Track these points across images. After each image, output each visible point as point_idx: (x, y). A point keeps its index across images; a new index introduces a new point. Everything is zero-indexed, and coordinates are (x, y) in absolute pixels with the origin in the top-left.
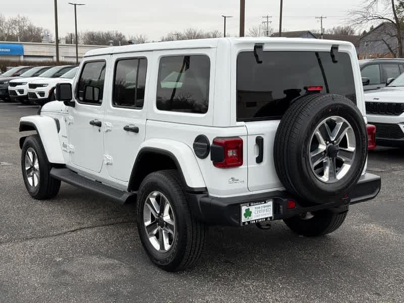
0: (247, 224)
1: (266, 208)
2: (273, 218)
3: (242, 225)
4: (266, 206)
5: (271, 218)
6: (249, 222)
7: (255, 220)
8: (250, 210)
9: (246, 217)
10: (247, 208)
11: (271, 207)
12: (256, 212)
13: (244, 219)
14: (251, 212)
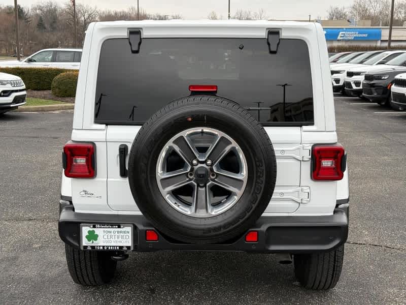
0: (89, 248)
1: (121, 234)
2: (132, 249)
3: (82, 248)
4: (121, 232)
5: (129, 248)
6: (93, 247)
7: (103, 247)
8: (96, 233)
9: (89, 240)
10: (91, 230)
11: (130, 235)
12: (106, 237)
13: (85, 242)
14: (97, 236)
